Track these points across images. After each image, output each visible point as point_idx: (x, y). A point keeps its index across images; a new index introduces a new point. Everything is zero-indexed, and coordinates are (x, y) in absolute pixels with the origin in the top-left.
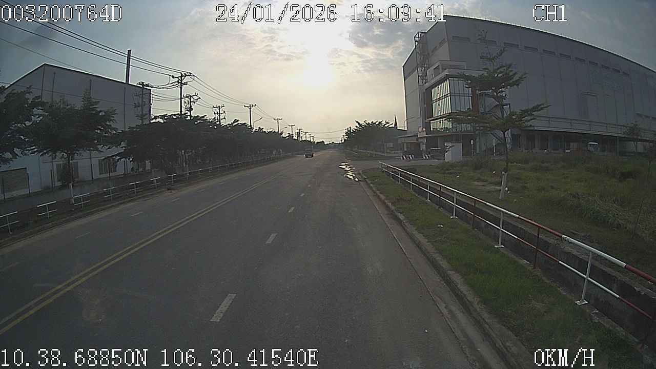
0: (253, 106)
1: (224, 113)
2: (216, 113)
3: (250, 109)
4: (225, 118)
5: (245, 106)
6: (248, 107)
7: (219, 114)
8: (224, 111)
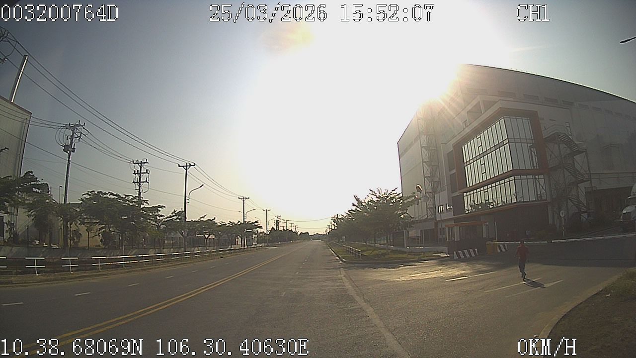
0: (190, 166)
1: (147, 173)
2: (136, 172)
3: (186, 170)
4: (146, 181)
5: (179, 166)
6: (183, 166)
7: (140, 174)
8: (147, 170)
